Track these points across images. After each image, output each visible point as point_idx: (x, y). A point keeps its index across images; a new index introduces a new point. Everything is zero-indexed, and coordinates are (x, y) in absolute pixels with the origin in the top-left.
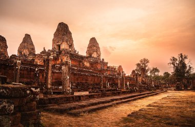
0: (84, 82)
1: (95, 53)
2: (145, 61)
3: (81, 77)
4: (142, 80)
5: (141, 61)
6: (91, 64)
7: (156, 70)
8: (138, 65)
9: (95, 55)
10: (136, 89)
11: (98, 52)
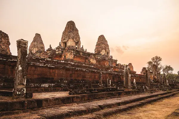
0: (80, 79)
1: (104, 51)
2: (158, 59)
3: (76, 73)
4: (154, 78)
5: (153, 59)
6: (98, 61)
7: (169, 68)
8: (150, 63)
9: (103, 53)
10: (145, 88)
11: (107, 50)
